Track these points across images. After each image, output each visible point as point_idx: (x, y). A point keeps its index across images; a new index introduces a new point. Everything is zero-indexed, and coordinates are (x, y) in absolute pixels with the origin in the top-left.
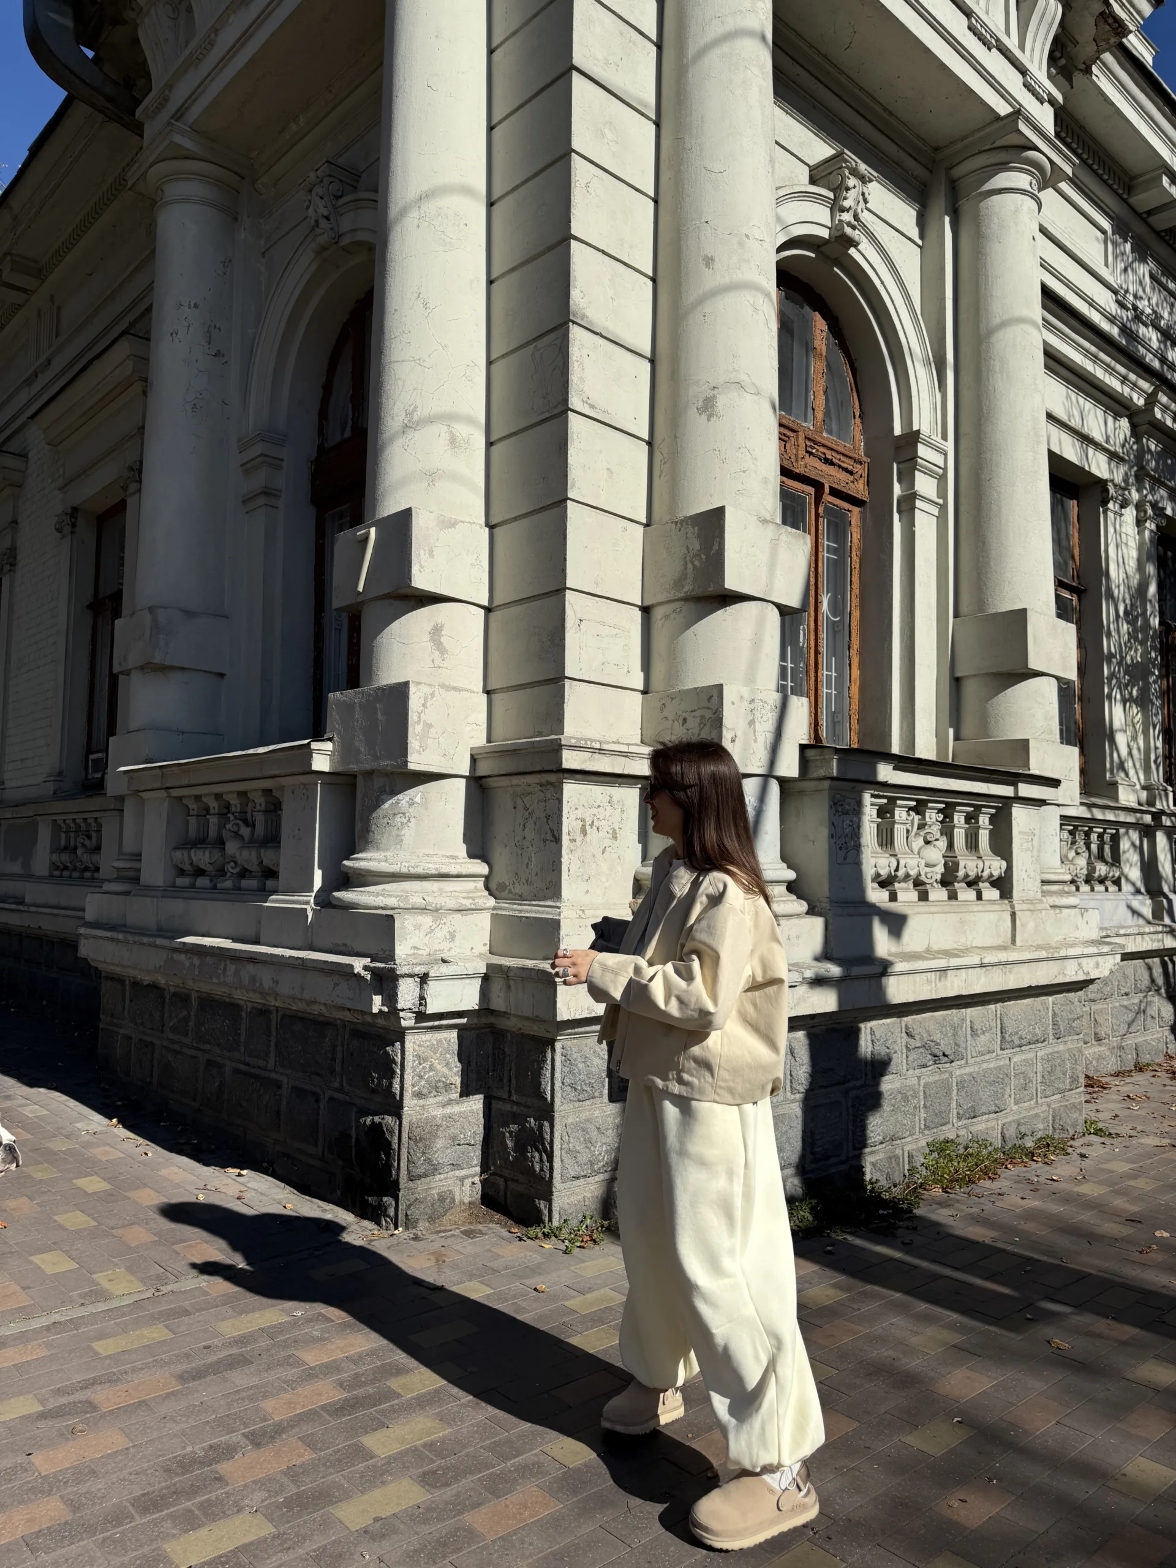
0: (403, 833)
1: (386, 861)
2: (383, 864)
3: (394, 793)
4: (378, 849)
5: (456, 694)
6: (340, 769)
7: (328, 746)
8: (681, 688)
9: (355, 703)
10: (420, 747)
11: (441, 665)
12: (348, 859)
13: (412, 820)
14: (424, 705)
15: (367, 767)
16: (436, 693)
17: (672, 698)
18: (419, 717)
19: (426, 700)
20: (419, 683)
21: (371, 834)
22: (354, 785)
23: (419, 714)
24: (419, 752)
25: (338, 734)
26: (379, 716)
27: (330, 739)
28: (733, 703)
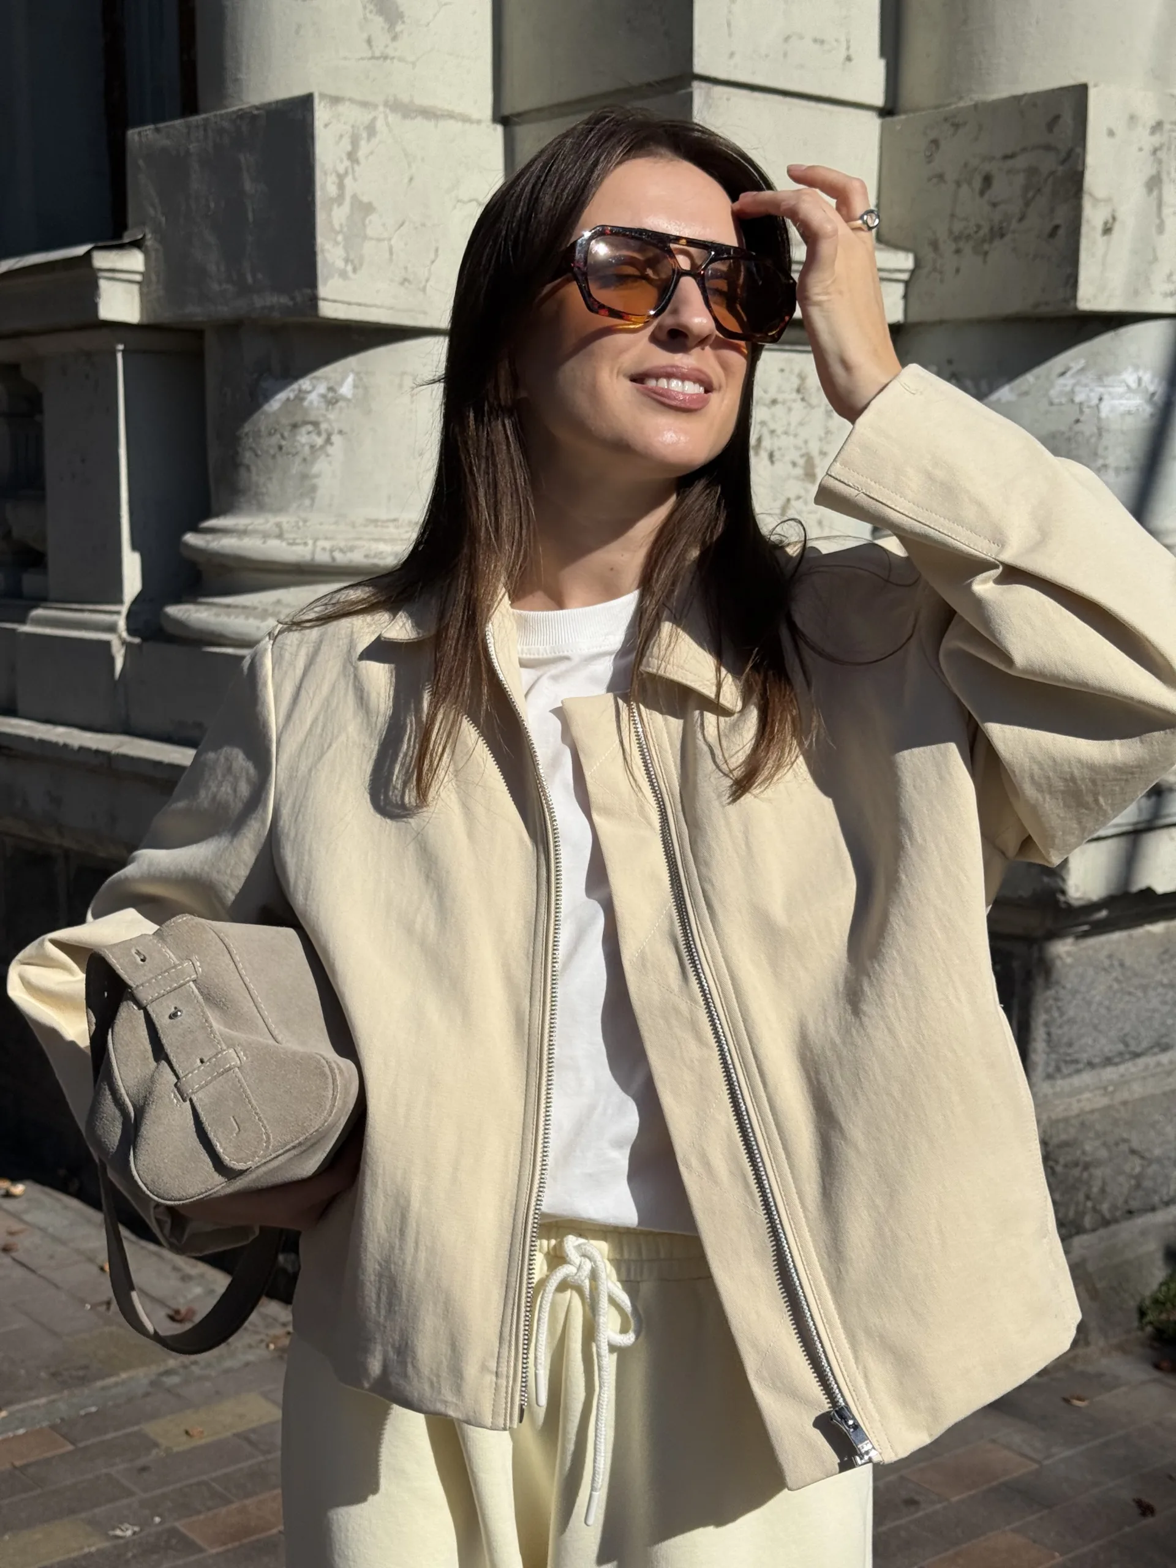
0: (315, 469)
1: (280, 536)
2: (273, 543)
3: (292, 372)
4: (261, 508)
5: (429, 125)
6: (166, 316)
7: (134, 261)
8: (978, 97)
9: (187, 152)
10: (347, 260)
11: (390, 52)
12: (196, 529)
13: (335, 438)
14: (352, 156)
15: (225, 311)
16: (380, 124)
17: (956, 126)
18: (341, 186)
19: (355, 142)
20: (336, 100)
21: (243, 472)
22: (198, 356)
23: (341, 178)
24: (343, 274)
25: (154, 232)
26: (248, 186)
27: (137, 244)
28: (1111, 133)
